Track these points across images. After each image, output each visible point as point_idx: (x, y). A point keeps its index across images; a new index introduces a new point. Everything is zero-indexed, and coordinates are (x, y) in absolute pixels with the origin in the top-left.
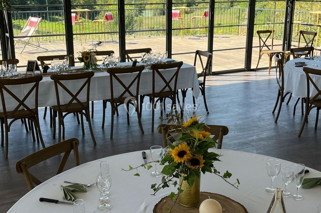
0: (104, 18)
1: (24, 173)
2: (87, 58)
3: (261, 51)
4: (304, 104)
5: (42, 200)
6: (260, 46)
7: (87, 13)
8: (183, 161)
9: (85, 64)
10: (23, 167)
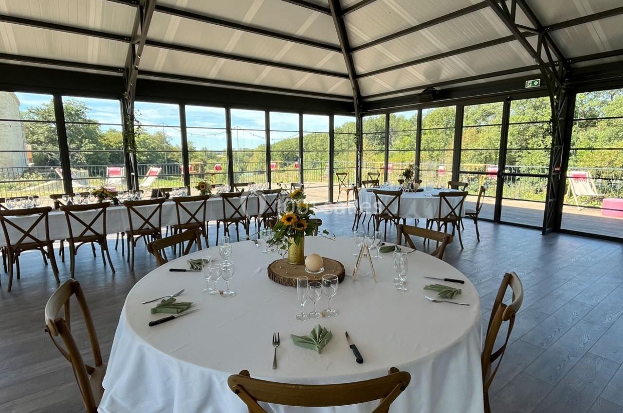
0: (215, 168)
1: (154, 253)
2: (203, 187)
3: (340, 188)
4: (375, 220)
5: (171, 270)
6: (339, 185)
7: (200, 165)
8: (291, 224)
9: (202, 191)
10: (154, 248)
